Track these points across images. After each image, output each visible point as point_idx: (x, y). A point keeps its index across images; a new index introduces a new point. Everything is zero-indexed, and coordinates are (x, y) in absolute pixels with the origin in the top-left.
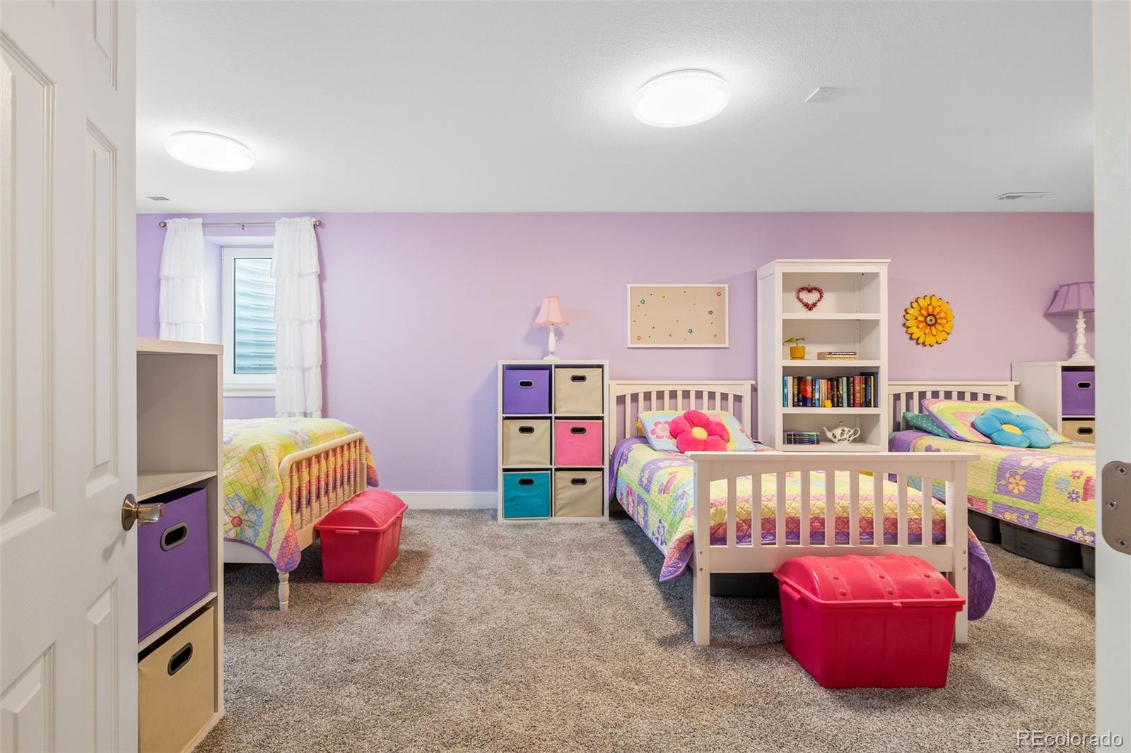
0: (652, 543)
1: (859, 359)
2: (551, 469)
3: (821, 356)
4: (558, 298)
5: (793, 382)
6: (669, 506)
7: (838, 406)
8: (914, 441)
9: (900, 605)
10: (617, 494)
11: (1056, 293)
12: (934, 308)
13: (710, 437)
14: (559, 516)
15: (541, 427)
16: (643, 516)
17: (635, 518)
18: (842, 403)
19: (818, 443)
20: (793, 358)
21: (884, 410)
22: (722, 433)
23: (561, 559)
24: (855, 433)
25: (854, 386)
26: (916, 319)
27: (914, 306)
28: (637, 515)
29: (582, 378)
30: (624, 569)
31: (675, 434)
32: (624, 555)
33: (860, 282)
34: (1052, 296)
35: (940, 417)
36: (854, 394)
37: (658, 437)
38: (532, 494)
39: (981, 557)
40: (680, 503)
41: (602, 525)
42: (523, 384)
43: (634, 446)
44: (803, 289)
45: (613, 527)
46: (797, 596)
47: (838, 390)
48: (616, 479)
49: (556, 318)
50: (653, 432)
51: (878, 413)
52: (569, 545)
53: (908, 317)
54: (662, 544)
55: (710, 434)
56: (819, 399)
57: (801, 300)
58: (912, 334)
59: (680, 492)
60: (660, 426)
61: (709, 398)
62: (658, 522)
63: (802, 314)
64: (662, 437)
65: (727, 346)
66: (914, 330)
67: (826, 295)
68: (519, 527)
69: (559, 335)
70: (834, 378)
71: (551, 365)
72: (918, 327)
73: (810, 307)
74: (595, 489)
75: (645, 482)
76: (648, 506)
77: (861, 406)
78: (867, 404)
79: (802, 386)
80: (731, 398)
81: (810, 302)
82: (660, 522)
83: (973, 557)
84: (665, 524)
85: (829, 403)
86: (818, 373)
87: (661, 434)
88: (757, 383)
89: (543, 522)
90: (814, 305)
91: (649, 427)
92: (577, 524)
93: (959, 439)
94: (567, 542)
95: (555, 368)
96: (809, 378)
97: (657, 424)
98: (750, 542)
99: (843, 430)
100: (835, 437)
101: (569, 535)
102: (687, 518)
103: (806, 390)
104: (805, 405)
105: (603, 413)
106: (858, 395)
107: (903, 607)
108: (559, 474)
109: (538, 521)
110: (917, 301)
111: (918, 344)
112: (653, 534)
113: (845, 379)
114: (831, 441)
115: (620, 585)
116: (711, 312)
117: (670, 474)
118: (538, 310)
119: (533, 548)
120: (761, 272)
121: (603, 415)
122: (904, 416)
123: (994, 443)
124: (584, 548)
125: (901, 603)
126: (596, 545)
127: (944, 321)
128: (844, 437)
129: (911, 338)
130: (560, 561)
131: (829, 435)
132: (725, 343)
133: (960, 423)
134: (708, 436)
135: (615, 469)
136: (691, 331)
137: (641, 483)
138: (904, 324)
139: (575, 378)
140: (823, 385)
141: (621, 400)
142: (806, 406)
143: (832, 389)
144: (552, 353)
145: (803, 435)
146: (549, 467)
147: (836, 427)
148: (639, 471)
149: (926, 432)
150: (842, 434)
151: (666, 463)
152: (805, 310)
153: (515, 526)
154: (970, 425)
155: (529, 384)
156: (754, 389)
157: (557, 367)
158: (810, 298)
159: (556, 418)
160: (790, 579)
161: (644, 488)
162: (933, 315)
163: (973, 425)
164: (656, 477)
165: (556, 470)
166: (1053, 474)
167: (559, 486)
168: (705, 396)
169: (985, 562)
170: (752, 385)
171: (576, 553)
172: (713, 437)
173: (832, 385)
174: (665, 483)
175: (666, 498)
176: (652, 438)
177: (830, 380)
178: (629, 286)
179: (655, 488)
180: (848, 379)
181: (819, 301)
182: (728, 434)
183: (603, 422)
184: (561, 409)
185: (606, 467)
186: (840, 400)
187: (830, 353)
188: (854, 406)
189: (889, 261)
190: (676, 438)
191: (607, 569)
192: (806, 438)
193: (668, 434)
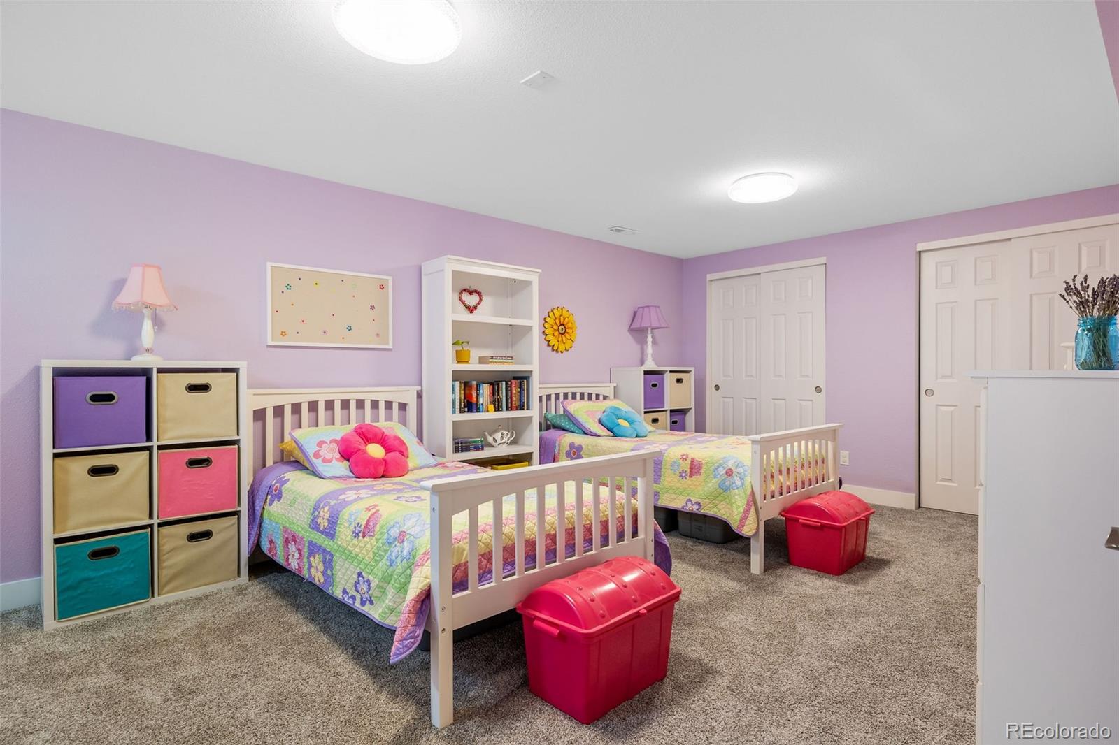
0: (346, 605)
1: (516, 364)
2: (151, 526)
3: (482, 360)
4: (159, 268)
5: (461, 387)
6: (375, 554)
7: (499, 410)
8: (559, 439)
9: (645, 611)
10: (263, 543)
11: (635, 313)
12: (564, 319)
13: (389, 454)
14: (168, 593)
15: (132, 465)
16: (321, 568)
17: (305, 573)
18: (502, 407)
19: (482, 449)
20: (459, 362)
21: (534, 413)
22: (401, 449)
23: (192, 664)
24: (512, 436)
25: (511, 390)
26: (552, 328)
27: (550, 315)
28: (309, 569)
29: (205, 388)
30: (299, 649)
31: (347, 453)
32: (290, 627)
33: (513, 288)
34: (633, 315)
35: (576, 416)
36: (511, 398)
37: (325, 461)
38: (116, 569)
39: (662, 542)
40: (398, 548)
41: (240, 591)
42: (95, 398)
43: (287, 476)
44: (465, 290)
45: (259, 589)
46: (556, 632)
47: (498, 395)
48: (260, 524)
49: (156, 296)
50: (317, 455)
51: (531, 415)
52: (197, 636)
53: (546, 325)
54: (363, 603)
55: (388, 450)
56: (482, 404)
57: (463, 302)
58: (549, 341)
59: (395, 532)
60: (324, 446)
61: (372, 407)
62: (355, 576)
63: (465, 316)
64: (330, 461)
65: (391, 347)
66: (550, 337)
67: (484, 298)
68: (93, 628)
69: (158, 323)
70: (494, 381)
71: (152, 368)
72: (553, 335)
73: (471, 310)
74: (225, 543)
75: (324, 523)
76: (332, 555)
77: (517, 409)
78: (521, 407)
79: (467, 392)
80: (395, 406)
81: (472, 304)
82: (360, 575)
83: (658, 544)
84: (371, 578)
85: (491, 407)
86: (484, 378)
87: (329, 456)
88: (422, 390)
89: (137, 609)
90: (475, 308)
91: (311, 449)
92: (200, 599)
93: (592, 434)
94: (194, 632)
95: (158, 372)
96: (474, 383)
97: (320, 444)
98: (491, 578)
99: (503, 434)
100: (495, 440)
101: (192, 619)
102: (420, 567)
103: (471, 395)
104: (470, 411)
105: (238, 435)
106: (514, 399)
107: (648, 611)
108: (165, 530)
109: (127, 610)
110: (552, 311)
111: (553, 350)
112: (345, 592)
113: (504, 383)
114: (491, 446)
115: (304, 676)
116: (373, 308)
117: (368, 509)
118: (119, 285)
119: (133, 659)
120: (427, 267)
121: (237, 438)
122: (545, 417)
123: (615, 436)
124: (226, 634)
125: (645, 608)
126: (242, 624)
127: (571, 331)
128: (504, 441)
129: (548, 345)
130: (191, 668)
131: (490, 439)
132: (388, 344)
133: (591, 421)
134: (386, 453)
135: (258, 508)
136: (349, 328)
137: (314, 525)
138: (544, 332)
139: (193, 388)
140: (486, 389)
141: (259, 415)
142: (472, 412)
143: (494, 394)
144: (148, 350)
145: (469, 442)
146: (148, 522)
147: (495, 431)
148: (309, 510)
149: (567, 430)
150: (502, 438)
151: (351, 495)
152: (466, 312)
153: (83, 628)
154: (597, 421)
155: (110, 398)
156: (419, 396)
157: (161, 371)
158: (471, 300)
159: (160, 448)
160: (540, 612)
161: (322, 533)
162: (563, 325)
163: (600, 422)
164: (345, 514)
165: (160, 525)
166: (668, 459)
167: (166, 548)
168: (368, 405)
169: (665, 545)
170: (417, 391)
171: (214, 646)
172: (391, 455)
173: (493, 389)
174: (364, 523)
175: (369, 543)
176: (318, 463)
177: (491, 384)
178: (269, 265)
179: (344, 531)
180: (506, 384)
181: (478, 304)
182: (407, 449)
183: (239, 448)
184: (167, 432)
185: (244, 508)
186: (500, 404)
187: (492, 358)
188: (511, 410)
189: (540, 271)
190: (348, 460)
191: (274, 658)
192: (472, 445)
193: (339, 456)
